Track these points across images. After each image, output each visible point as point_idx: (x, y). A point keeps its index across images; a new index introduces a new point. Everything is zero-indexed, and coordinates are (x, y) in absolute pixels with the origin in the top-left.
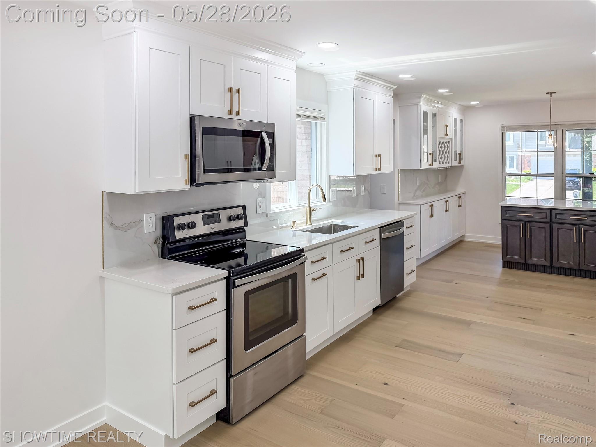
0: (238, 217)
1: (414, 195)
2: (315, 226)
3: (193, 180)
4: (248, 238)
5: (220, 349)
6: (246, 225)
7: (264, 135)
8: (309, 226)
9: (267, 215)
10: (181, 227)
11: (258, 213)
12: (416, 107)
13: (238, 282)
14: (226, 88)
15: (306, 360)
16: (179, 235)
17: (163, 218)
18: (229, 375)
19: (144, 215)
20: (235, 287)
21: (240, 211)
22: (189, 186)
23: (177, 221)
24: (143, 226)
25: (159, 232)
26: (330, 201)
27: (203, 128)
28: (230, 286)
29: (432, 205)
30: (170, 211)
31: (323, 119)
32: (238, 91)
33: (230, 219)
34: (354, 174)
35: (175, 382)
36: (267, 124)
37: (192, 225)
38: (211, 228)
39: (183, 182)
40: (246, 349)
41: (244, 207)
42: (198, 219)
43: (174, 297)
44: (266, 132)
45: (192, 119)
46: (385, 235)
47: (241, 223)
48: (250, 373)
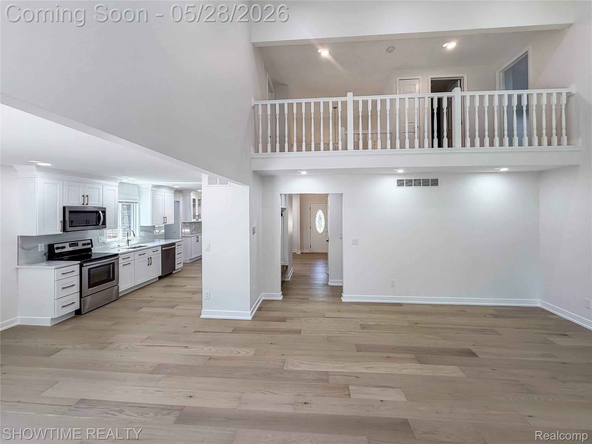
0: (88, 244)
1: (191, 233)
2: (129, 247)
3: (64, 230)
4: (93, 252)
5: (77, 288)
6: (92, 247)
7: (100, 212)
8: (127, 247)
9: (104, 243)
10: (58, 248)
11: (99, 242)
12: (189, 196)
13: (84, 265)
14: (81, 195)
15: (119, 296)
16: (57, 251)
17: (49, 245)
18: (81, 297)
19: (39, 244)
20: (83, 266)
21: (89, 241)
22: (62, 232)
23: (56, 246)
24: (38, 248)
25: (47, 251)
26: (141, 237)
27: (69, 211)
28: (81, 266)
29: (198, 237)
30: (52, 242)
31: (137, 203)
32: (87, 196)
33: (84, 245)
34: (151, 225)
35: (56, 299)
36: (102, 208)
37: (64, 247)
38: (74, 248)
39: (60, 231)
40: (89, 288)
41: (91, 240)
42: (67, 245)
43: (56, 270)
44: (102, 211)
45: (64, 208)
46: (163, 249)
47: (90, 246)
48: (89, 297)
